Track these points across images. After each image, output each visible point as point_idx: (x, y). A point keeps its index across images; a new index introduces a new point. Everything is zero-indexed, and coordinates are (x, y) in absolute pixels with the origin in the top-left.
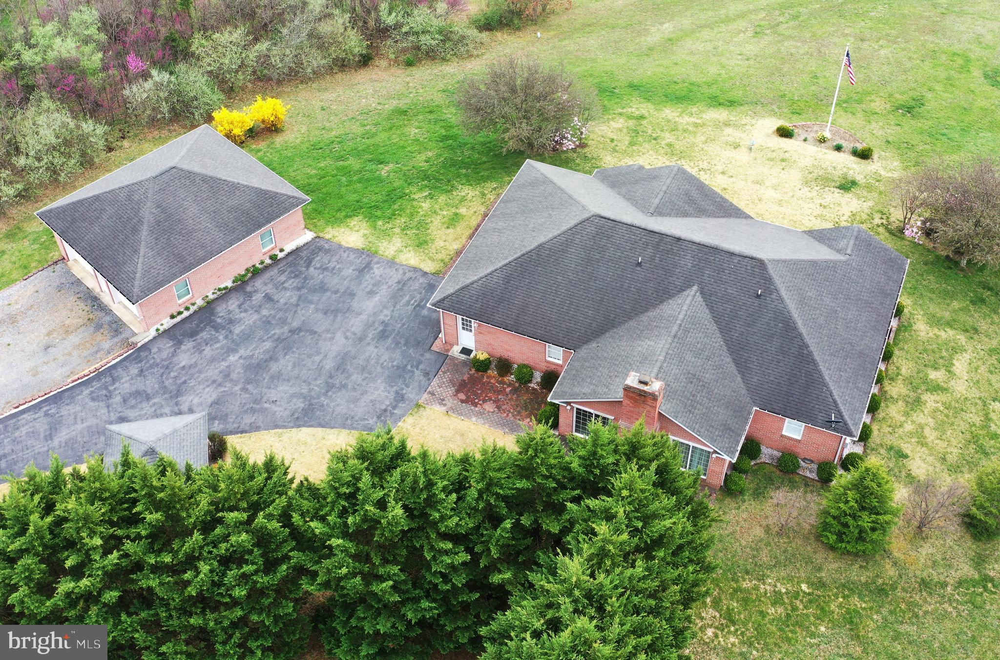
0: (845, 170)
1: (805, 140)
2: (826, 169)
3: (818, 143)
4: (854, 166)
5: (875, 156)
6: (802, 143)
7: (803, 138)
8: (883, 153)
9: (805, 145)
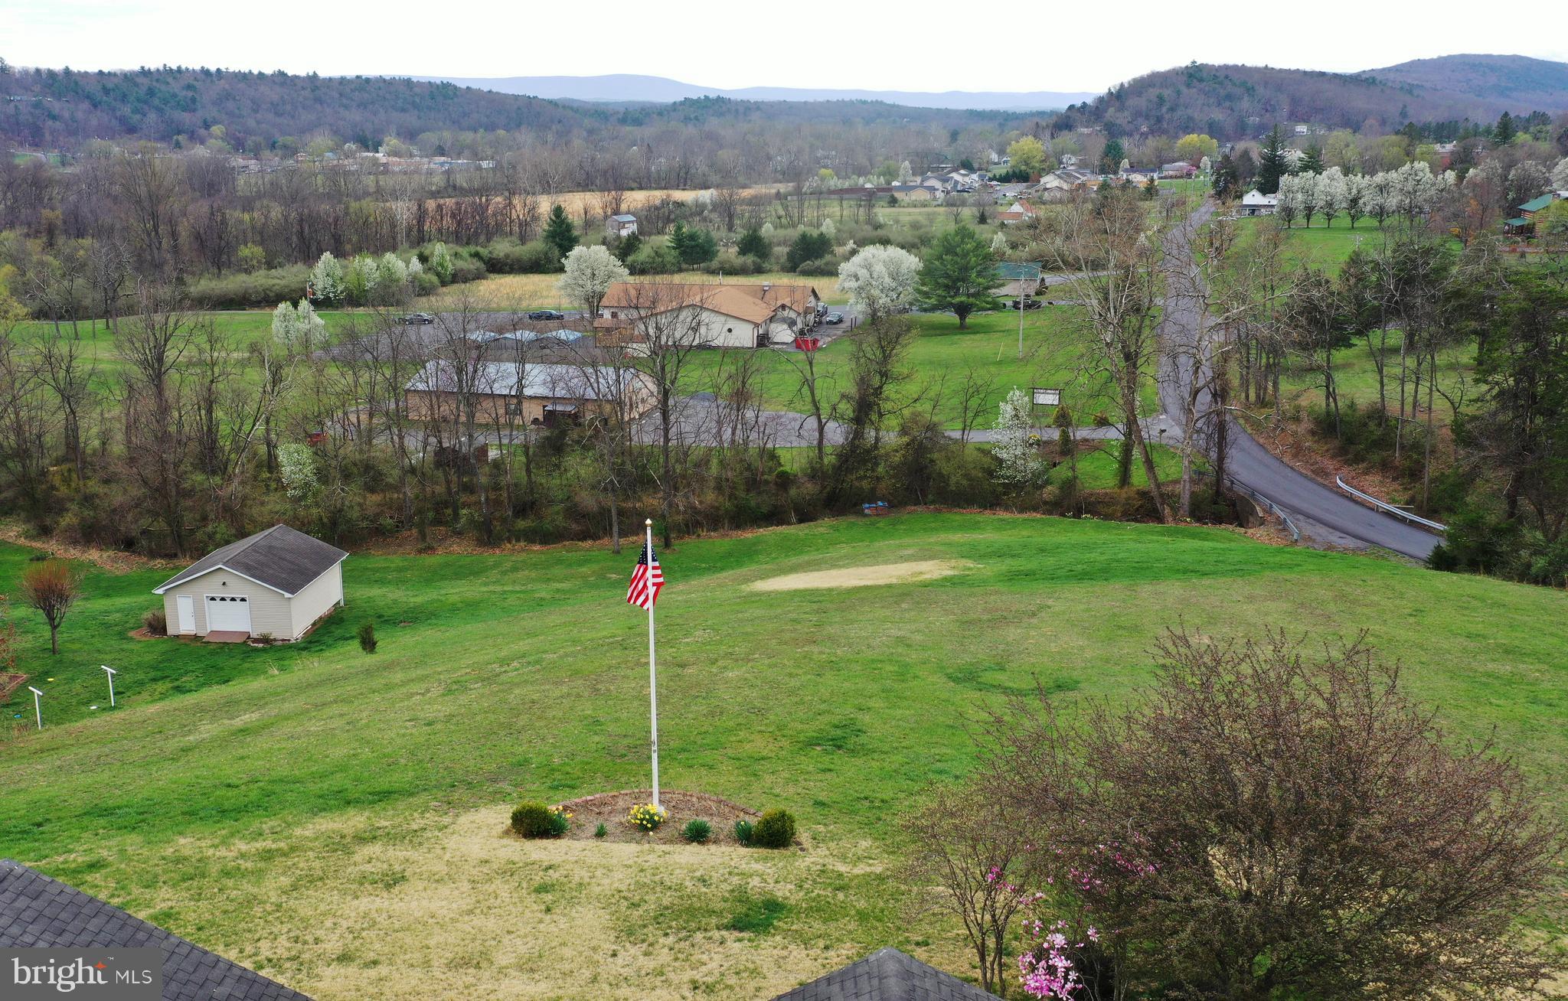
0: (735, 880)
1: (600, 834)
2: (680, 887)
3: (638, 835)
4: (758, 867)
5: (803, 835)
6: (593, 843)
7: (593, 830)
8: (821, 828)
9: (605, 845)
